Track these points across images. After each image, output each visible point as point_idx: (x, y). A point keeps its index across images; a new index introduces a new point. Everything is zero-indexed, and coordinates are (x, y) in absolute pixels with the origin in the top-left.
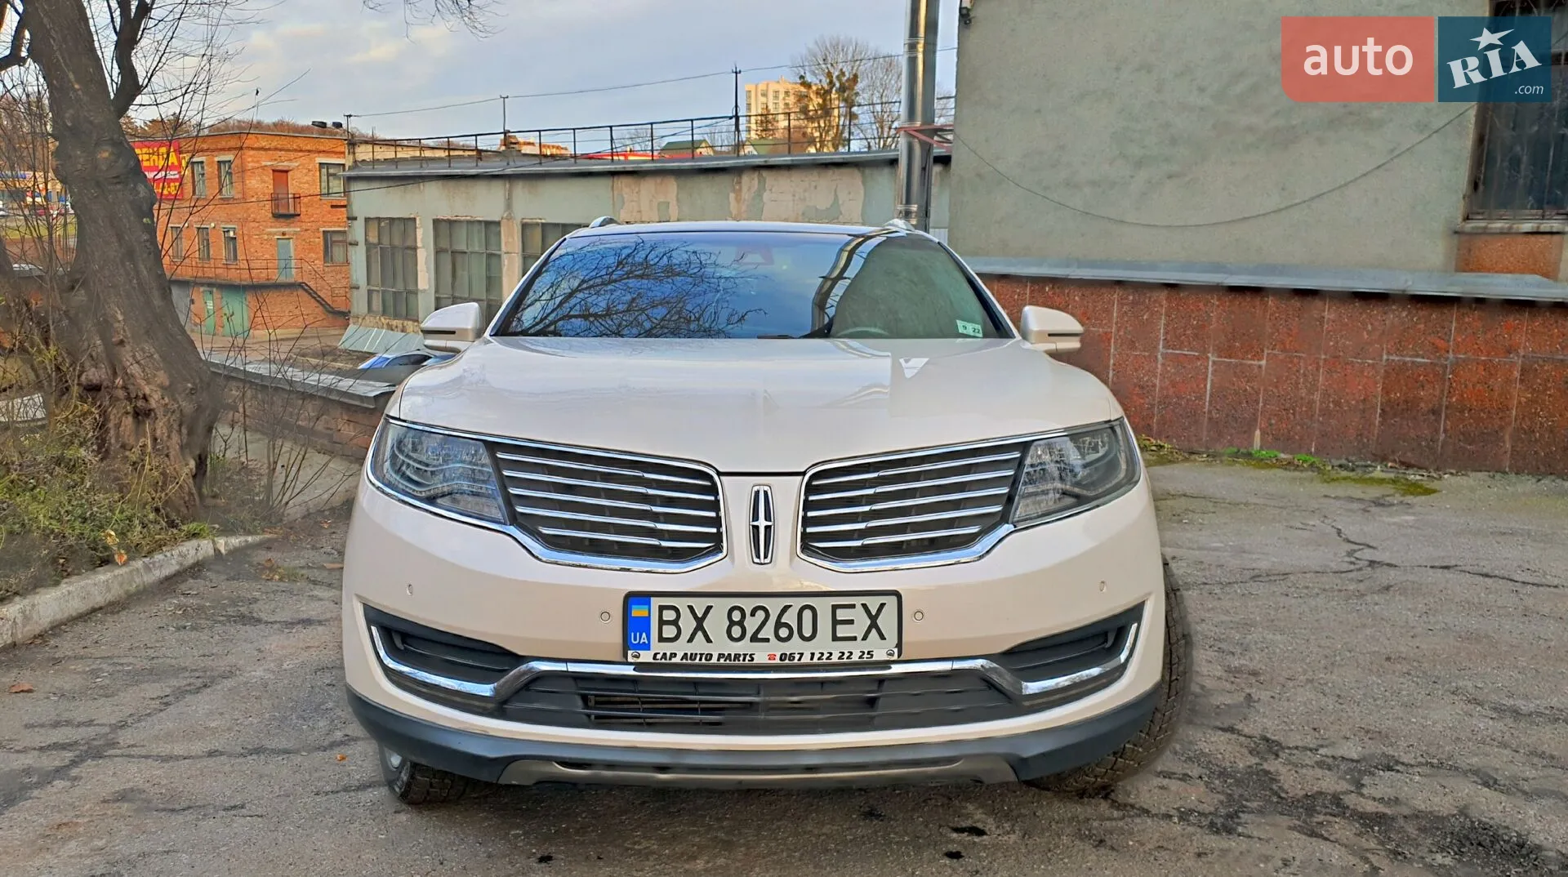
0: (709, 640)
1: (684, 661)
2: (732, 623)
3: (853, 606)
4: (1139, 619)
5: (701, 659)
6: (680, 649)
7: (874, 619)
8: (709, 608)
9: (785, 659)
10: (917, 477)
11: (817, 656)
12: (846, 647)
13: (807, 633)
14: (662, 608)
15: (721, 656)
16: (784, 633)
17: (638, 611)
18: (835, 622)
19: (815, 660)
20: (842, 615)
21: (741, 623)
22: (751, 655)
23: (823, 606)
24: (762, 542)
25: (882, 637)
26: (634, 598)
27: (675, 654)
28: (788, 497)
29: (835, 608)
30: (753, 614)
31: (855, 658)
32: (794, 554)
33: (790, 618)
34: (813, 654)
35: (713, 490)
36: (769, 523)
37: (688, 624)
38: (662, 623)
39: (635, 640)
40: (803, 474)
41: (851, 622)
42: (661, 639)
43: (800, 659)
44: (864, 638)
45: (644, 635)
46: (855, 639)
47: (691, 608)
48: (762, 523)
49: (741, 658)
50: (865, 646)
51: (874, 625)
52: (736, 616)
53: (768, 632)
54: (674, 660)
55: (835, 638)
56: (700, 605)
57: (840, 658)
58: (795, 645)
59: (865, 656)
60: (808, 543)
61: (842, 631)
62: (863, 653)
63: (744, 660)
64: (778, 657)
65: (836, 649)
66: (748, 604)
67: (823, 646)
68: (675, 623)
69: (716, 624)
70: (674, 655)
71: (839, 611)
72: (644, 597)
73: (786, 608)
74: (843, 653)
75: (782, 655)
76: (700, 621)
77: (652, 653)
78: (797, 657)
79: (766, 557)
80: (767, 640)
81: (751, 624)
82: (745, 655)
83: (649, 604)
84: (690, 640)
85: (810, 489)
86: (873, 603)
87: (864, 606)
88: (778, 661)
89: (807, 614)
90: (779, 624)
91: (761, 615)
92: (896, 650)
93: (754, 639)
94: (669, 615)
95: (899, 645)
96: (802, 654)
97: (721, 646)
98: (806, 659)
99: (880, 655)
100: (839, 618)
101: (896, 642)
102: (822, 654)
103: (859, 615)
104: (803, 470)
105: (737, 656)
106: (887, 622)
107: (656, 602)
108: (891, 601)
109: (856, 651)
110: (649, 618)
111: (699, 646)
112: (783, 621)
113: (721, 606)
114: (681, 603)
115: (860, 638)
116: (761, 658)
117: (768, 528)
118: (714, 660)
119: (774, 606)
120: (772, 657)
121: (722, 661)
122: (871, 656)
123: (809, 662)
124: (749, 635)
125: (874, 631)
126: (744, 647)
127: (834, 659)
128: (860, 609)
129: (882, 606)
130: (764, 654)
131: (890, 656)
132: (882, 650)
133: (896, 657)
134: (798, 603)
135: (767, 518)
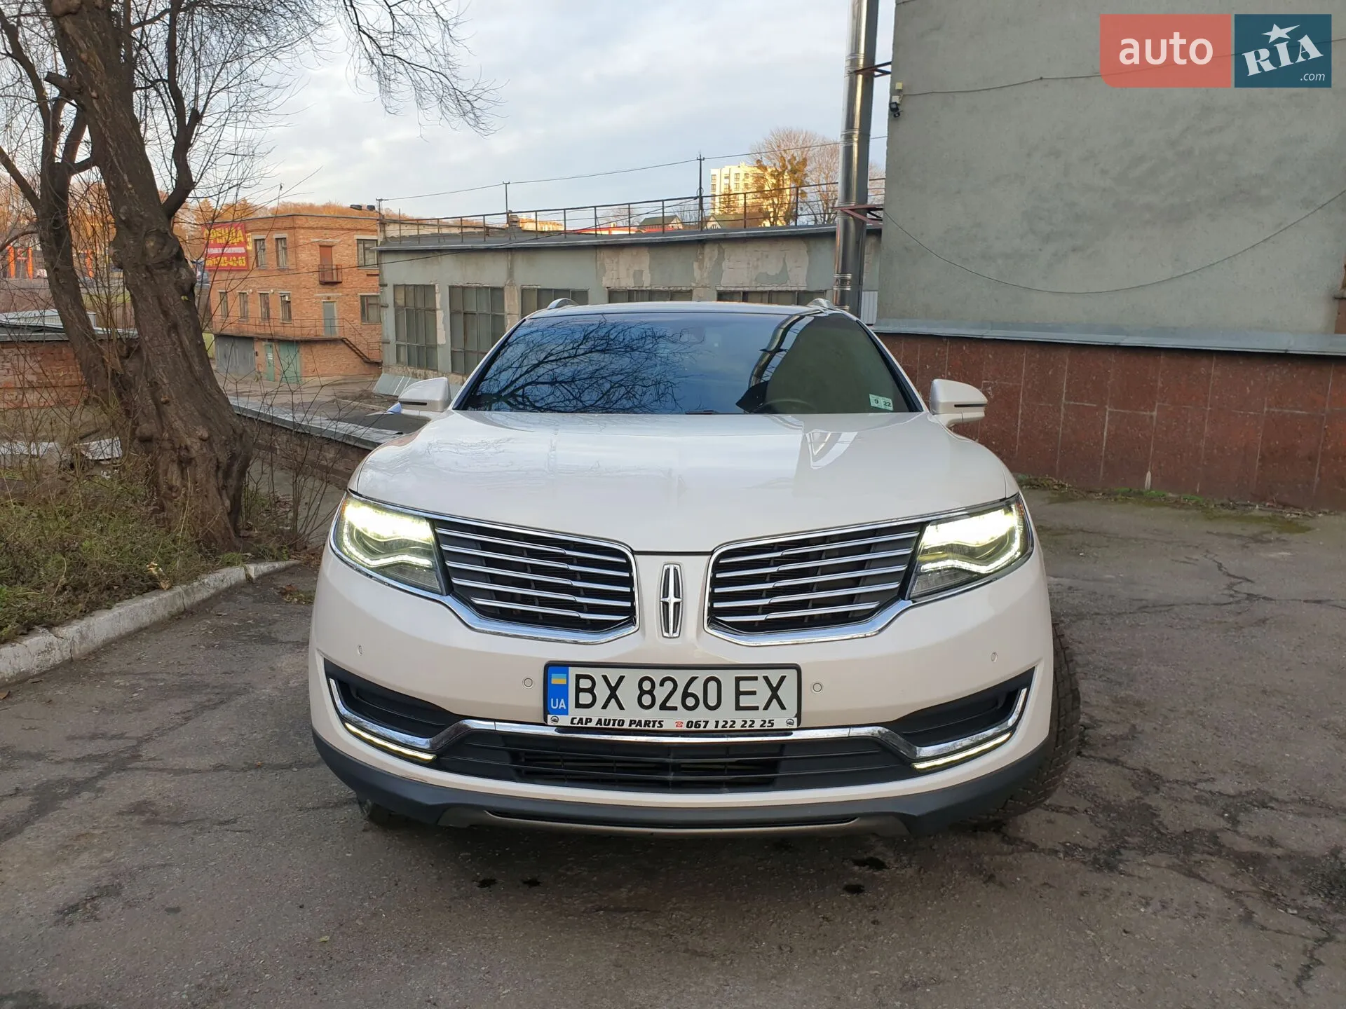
0: (621, 707)
1: (599, 726)
2: (643, 692)
3: (755, 679)
4: (1028, 685)
5: (614, 725)
6: (595, 715)
7: (775, 690)
8: (622, 678)
9: (691, 727)
10: (818, 556)
11: (721, 724)
12: (748, 716)
13: (712, 702)
14: (578, 677)
15: (632, 722)
16: (690, 702)
17: (556, 680)
18: (738, 693)
19: (720, 728)
20: (744, 686)
21: (651, 692)
22: (660, 722)
23: (728, 678)
24: (671, 617)
25: (783, 707)
26: (553, 667)
27: (591, 720)
28: (696, 576)
29: (738, 680)
30: (662, 684)
31: (757, 726)
32: (700, 628)
33: (697, 688)
34: (717, 721)
35: (627, 567)
36: (677, 600)
37: (602, 692)
38: (579, 690)
39: (555, 705)
40: (712, 553)
41: (754, 693)
42: (578, 705)
43: (705, 727)
44: (766, 708)
45: (562, 700)
46: (756, 708)
47: (605, 677)
48: (672, 600)
49: (651, 725)
50: (767, 715)
51: (775, 695)
52: (647, 686)
53: (676, 700)
54: (589, 725)
55: (738, 708)
56: (613, 675)
57: (743, 725)
58: (701, 714)
59: (767, 724)
60: (714, 618)
61: (744, 701)
62: (765, 722)
63: (653, 726)
64: (685, 724)
65: (739, 719)
66: (657, 676)
67: (727, 714)
68: (590, 690)
69: (628, 692)
70: (589, 720)
71: (741, 683)
72: (563, 666)
73: (693, 679)
74: (746, 722)
75: (689, 722)
76: (613, 690)
77: (569, 717)
78: (703, 724)
79: (674, 632)
80: (675, 708)
81: (661, 693)
82: (654, 722)
83: (567, 673)
84: (605, 707)
85: (717, 567)
86: (774, 676)
87: (766, 679)
88: (684, 728)
89: (712, 686)
90: (686, 695)
91: (669, 685)
92: (795, 719)
93: (663, 707)
94: (585, 684)
95: (799, 716)
96: (707, 722)
97: (632, 713)
98: (711, 727)
99: (780, 724)
100: (742, 689)
101: (795, 712)
102: (726, 722)
103: (759, 686)
104: (710, 550)
105: (647, 723)
106: (788, 693)
107: (573, 672)
108: (791, 675)
109: (757, 719)
110: (566, 687)
111: (613, 712)
112: (689, 691)
113: (633, 677)
114: (596, 673)
115: (762, 706)
116: (669, 725)
117: (677, 604)
118: (626, 726)
119: (682, 677)
120: (679, 724)
121: (633, 727)
122: (773, 725)
123: (714, 729)
124: (658, 703)
125: (775, 701)
126: (654, 714)
127: (738, 727)
128: (761, 681)
129: (783, 678)
130: (670, 721)
131: (790, 723)
132: (783, 719)
133: (795, 726)
134: (704, 674)
135: (677, 595)
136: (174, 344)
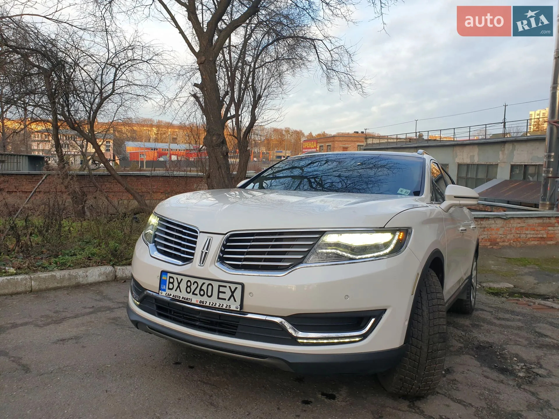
0: (180, 291)
1: (173, 297)
2: (188, 286)
3: (226, 287)
5: (177, 298)
6: (173, 293)
7: (233, 293)
8: (182, 280)
9: (201, 303)
10: (272, 240)
11: (211, 304)
12: (222, 302)
13: (209, 294)
14: (170, 277)
15: (183, 298)
16: (202, 293)
17: (164, 278)
18: (219, 292)
19: (211, 305)
20: (222, 289)
21: (190, 287)
23: (216, 285)
24: (203, 258)
25: (235, 301)
26: (164, 273)
28: (217, 242)
29: (220, 286)
30: (193, 284)
31: (224, 307)
32: (213, 262)
33: (205, 287)
34: (210, 303)
35: (196, 238)
36: (207, 251)
37: (176, 284)
38: (170, 283)
39: (162, 287)
40: (226, 234)
41: (224, 293)
42: (169, 289)
44: (229, 300)
45: (165, 286)
46: (225, 299)
47: (177, 278)
48: (205, 251)
50: (229, 303)
51: (232, 295)
52: (189, 284)
53: (197, 292)
54: (171, 297)
55: (218, 298)
56: (180, 277)
57: (219, 306)
58: (205, 298)
59: (228, 307)
61: (221, 295)
63: (189, 301)
64: (199, 302)
65: (218, 303)
66: (193, 280)
67: (213, 301)
68: (172, 283)
69: (183, 286)
70: (171, 295)
71: (221, 288)
72: (166, 273)
73: (204, 283)
74: (220, 304)
76: (179, 284)
77: (165, 293)
78: (205, 303)
79: (202, 264)
80: (196, 295)
81: (193, 287)
82: (190, 299)
83: (167, 275)
84: (176, 290)
85: (228, 240)
86: (233, 287)
87: (230, 287)
88: (198, 303)
89: (210, 287)
90: (201, 290)
91: (196, 284)
92: (239, 307)
93: (193, 294)
94: (171, 280)
96: (206, 302)
97: (183, 294)
98: (207, 304)
99: (233, 308)
100: (220, 290)
101: (240, 304)
102: (213, 303)
103: (227, 290)
105: (187, 299)
106: (238, 295)
107: (169, 275)
108: (239, 287)
109: (225, 304)
110: (166, 280)
111: (178, 293)
112: (202, 288)
113: (186, 279)
114: (175, 277)
115: (227, 299)
116: (194, 301)
117: (206, 253)
118: (181, 299)
119: (200, 282)
120: (197, 301)
121: (183, 300)
122: (230, 307)
123: (208, 305)
124: (192, 291)
125: (232, 298)
126: (190, 296)
127: (217, 306)
128: (228, 287)
129: (236, 288)
130: (195, 300)
131: (237, 308)
132: (234, 306)
133: (239, 310)
134: (208, 282)
135: (207, 249)
136: (220, 173)
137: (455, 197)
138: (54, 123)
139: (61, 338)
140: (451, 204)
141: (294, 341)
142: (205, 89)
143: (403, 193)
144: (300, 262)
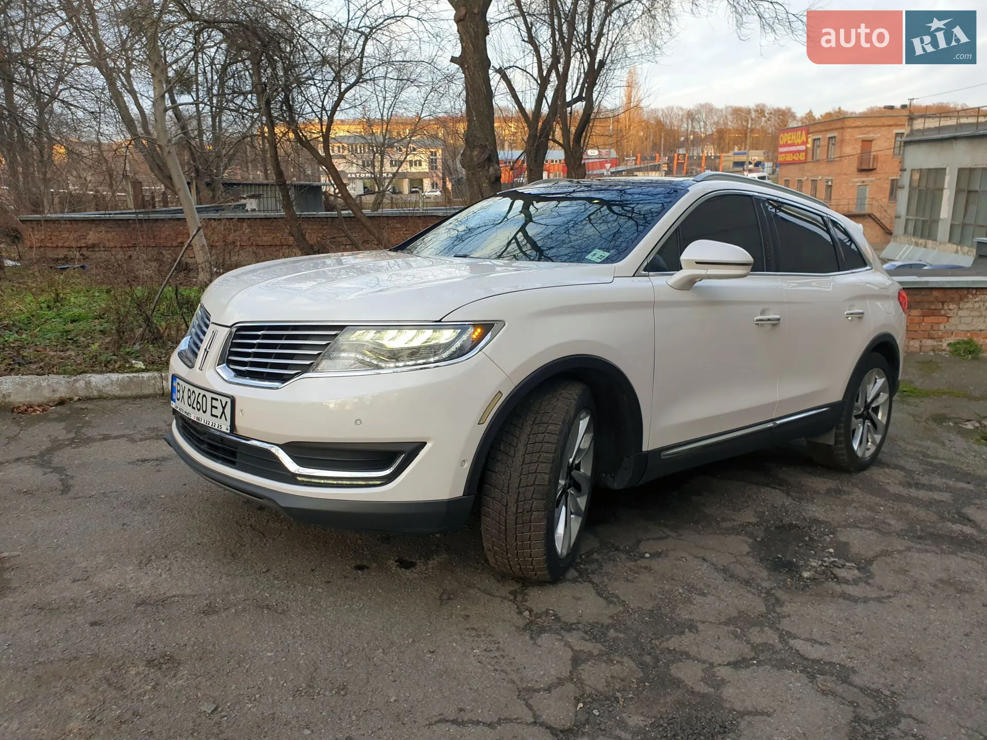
0: (184, 403)
2: (189, 397)
3: (217, 400)
5: (182, 411)
6: (179, 405)
7: (224, 408)
8: (185, 387)
9: (198, 420)
11: (206, 421)
12: (214, 420)
13: (204, 409)
14: (178, 384)
15: (185, 412)
16: (199, 406)
18: (212, 407)
19: (206, 423)
20: (215, 403)
23: (209, 397)
24: (204, 359)
25: (226, 420)
28: (221, 337)
29: (213, 399)
30: (192, 394)
31: (216, 427)
33: (200, 400)
34: (204, 420)
36: (208, 350)
37: (181, 393)
38: (177, 390)
39: (175, 398)
40: (231, 327)
41: (216, 408)
42: (178, 399)
43: (201, 421)
44: (220, 418)
46: (217, 417)
47: (182, 386)
50: (220, 422)
51: (223, 412)
52: (190, 394)
53: (195, 405)
54: (177, 410)
56: (184, 385)
57: (211, 425)
58: (201, 414)
59: (219, 427)
61: (215, 412)
62: (219, 425)
63: (189, 416)
64: (196, 418)
65: (212, 421)
66: (192, 389)
67: (208, 417)
68: (179, 391)
69: (186, 395)
71: (213, 401)
73: (200, 394)
74: (213, 423)
76: (183, 392)
79: (202, 367)
80: (194, 408)
81: (192, 398)
82: (190, 414)
84: (181, 401)
86: (224, 400)
87: (221, 401)
88: (196, 420)
89: (205, 399)
90: (198, 402)
91: (194, 394)
92: (229, 428)
94: (179, 388)
95: (231, 426)
96: (201, 419)
97: (186, 407)
99: (224, 429)
101: (230, 424)
102: (208, 421)
103: (219, 405)
104: (230, 325)
105: (188, 414)
106: (228, 411)
107: (177, 380)
108: (229, 400)
109: (216, 423)
110: (176, 388)
111: (182, 405)
112: (198, 400)
113: (187, 387)
116: (192, 417)
117: (208, 353)
119: (197, 392)
121: (185, 414)
122: (221, 428)
123: (203, 423)
124: (192, 404)
125: (223, 415)
126: (189, 409)
128: (219, 401)
129: (227, 402)
130: (193, 415)
131: (227, 429)
132: (225, 427)
133: (229, 432)
134: (203, 392)
135: (209, 348)
137: (697, 263)
138: (270, 138)
139: (145, 457)
140: (693, 275)
141: (292, 478)
142: (466, 66)
143: (594, 258)
144: (305, 369)
